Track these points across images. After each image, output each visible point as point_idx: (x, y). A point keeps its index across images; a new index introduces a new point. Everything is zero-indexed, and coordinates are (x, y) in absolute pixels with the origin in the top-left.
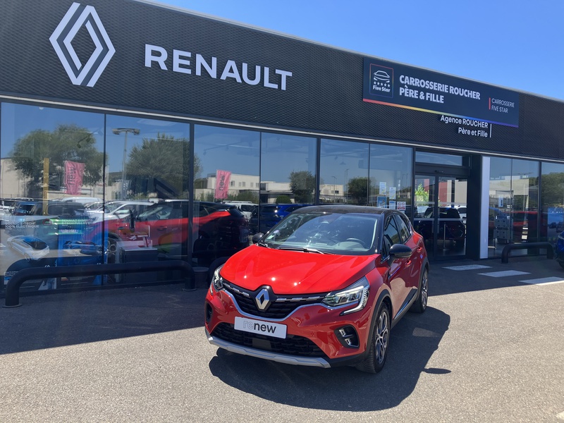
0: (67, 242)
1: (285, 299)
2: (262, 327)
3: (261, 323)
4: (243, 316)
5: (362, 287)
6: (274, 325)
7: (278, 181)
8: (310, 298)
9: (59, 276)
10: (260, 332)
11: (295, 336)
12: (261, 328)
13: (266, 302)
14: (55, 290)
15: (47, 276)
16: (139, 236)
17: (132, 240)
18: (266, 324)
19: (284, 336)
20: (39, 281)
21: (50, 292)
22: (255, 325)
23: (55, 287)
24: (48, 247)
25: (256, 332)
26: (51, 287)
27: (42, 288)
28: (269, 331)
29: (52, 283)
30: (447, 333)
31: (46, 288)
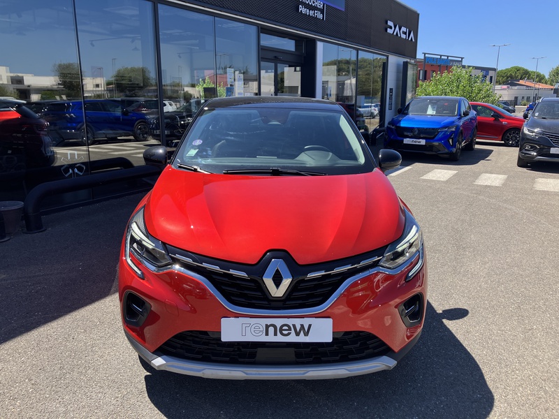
1: (323, 273)
2: (281, 330)
3: (279, 322)
4: (237, 316)
6: (306, 322)
7: (36, 74)
8: (363, 263)
10: (280, 338)
11: (346, 333)
13: (286, 282)
18: (290, 322)
19: (328, 338)
22: (267, 327)
25: (271, 338)
28: (298, 334)
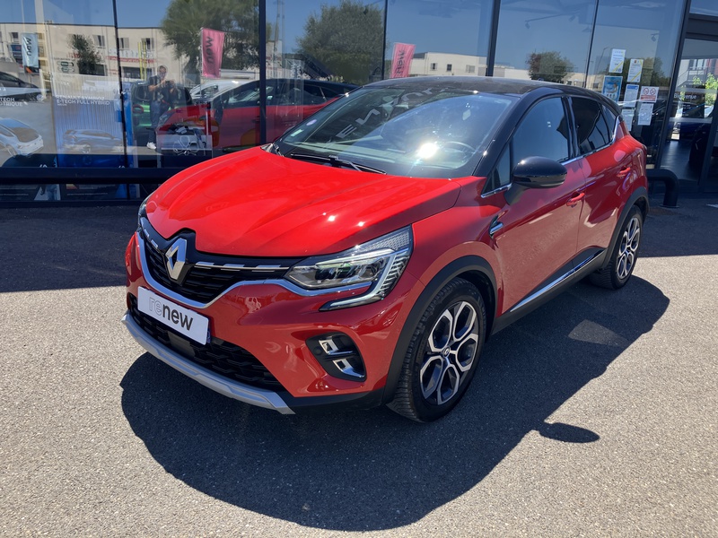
0: (69, 132)
1: (212, 265)
3: (172, 306)
5: (389, 251)
6: (190, 314)
8: (259, 268)
9: (62, 182)
10: (170, 324)
11: (226, 343)
12: (173, 315)
13: (180, 264)
14: (58, 202)
15: (44, 181)
16: (191, 128)
17: (180, 134)
18: (180, 309)
20: (33, 187)
21: (51, 204)
22: (165, 307)
23: (58, 197)
24: (40, 137)
25: (165, 321)
26: (53, 197)
27: (39, 197)
28: (182, 325)
29: (53, 191)
30: (644, 339)
31: (45, 198)
